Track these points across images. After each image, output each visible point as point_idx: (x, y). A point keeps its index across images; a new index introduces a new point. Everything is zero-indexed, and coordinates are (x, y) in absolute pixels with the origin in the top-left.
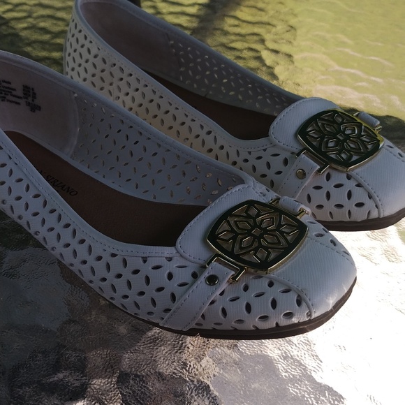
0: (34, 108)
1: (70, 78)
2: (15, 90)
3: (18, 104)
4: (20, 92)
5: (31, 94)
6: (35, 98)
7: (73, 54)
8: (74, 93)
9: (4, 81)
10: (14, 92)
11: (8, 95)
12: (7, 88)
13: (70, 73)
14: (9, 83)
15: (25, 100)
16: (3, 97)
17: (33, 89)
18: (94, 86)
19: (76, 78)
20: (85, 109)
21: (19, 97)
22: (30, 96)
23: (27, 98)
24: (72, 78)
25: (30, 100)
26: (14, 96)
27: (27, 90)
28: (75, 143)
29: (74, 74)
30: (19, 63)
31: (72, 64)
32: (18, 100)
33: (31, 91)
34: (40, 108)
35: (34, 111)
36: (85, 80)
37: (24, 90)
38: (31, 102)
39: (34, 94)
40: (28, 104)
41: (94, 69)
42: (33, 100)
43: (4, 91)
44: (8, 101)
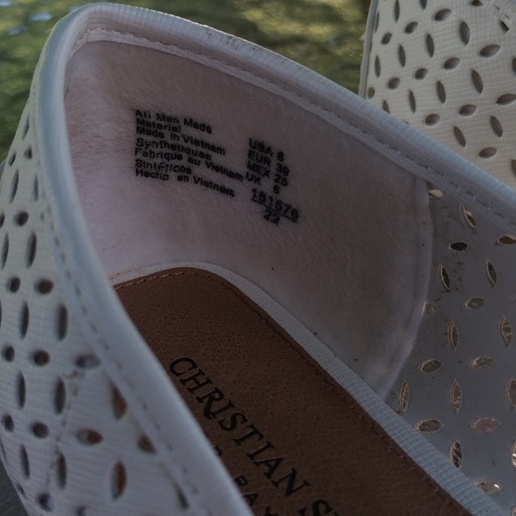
0: (276, 211)
1: (379, 106)
2: (221, 151)
3: (230, 193)
4: (236, 160)
5: (273, 168)
6: (285, 183)
7: (399, 37)
8: (430, 186)
9: (189, 122)
10: (217, 159)
11: (198, 163)
12: (196, 142)
13: (382, 92)
14: (207, 128)
15: (252, 185)
16: (182, 169)
17: (281, 156)
18: (462, 141)
19: (400, 110)
20: (459, 246)
21: (232, 175)
22: (267, 173)
23: (257, 180)
24: (385, 107)
25: (267, 185)
26: (218, 169)
27: (261, 157)
28: (408, 348)
29: (397, 98)
30: (245, 66)
31: (390, 67)
32: (228, 183)
33: (274, 161)
34: (295, 216)
35: (276, 221)
36: (430, 119)
37: (250, 154)
38: (269, 191)
39: (284, 170)
40: (260, 197)
41: (473, 90)
42: (276, 189)
43: (188, 151)
44: (197, 180)
